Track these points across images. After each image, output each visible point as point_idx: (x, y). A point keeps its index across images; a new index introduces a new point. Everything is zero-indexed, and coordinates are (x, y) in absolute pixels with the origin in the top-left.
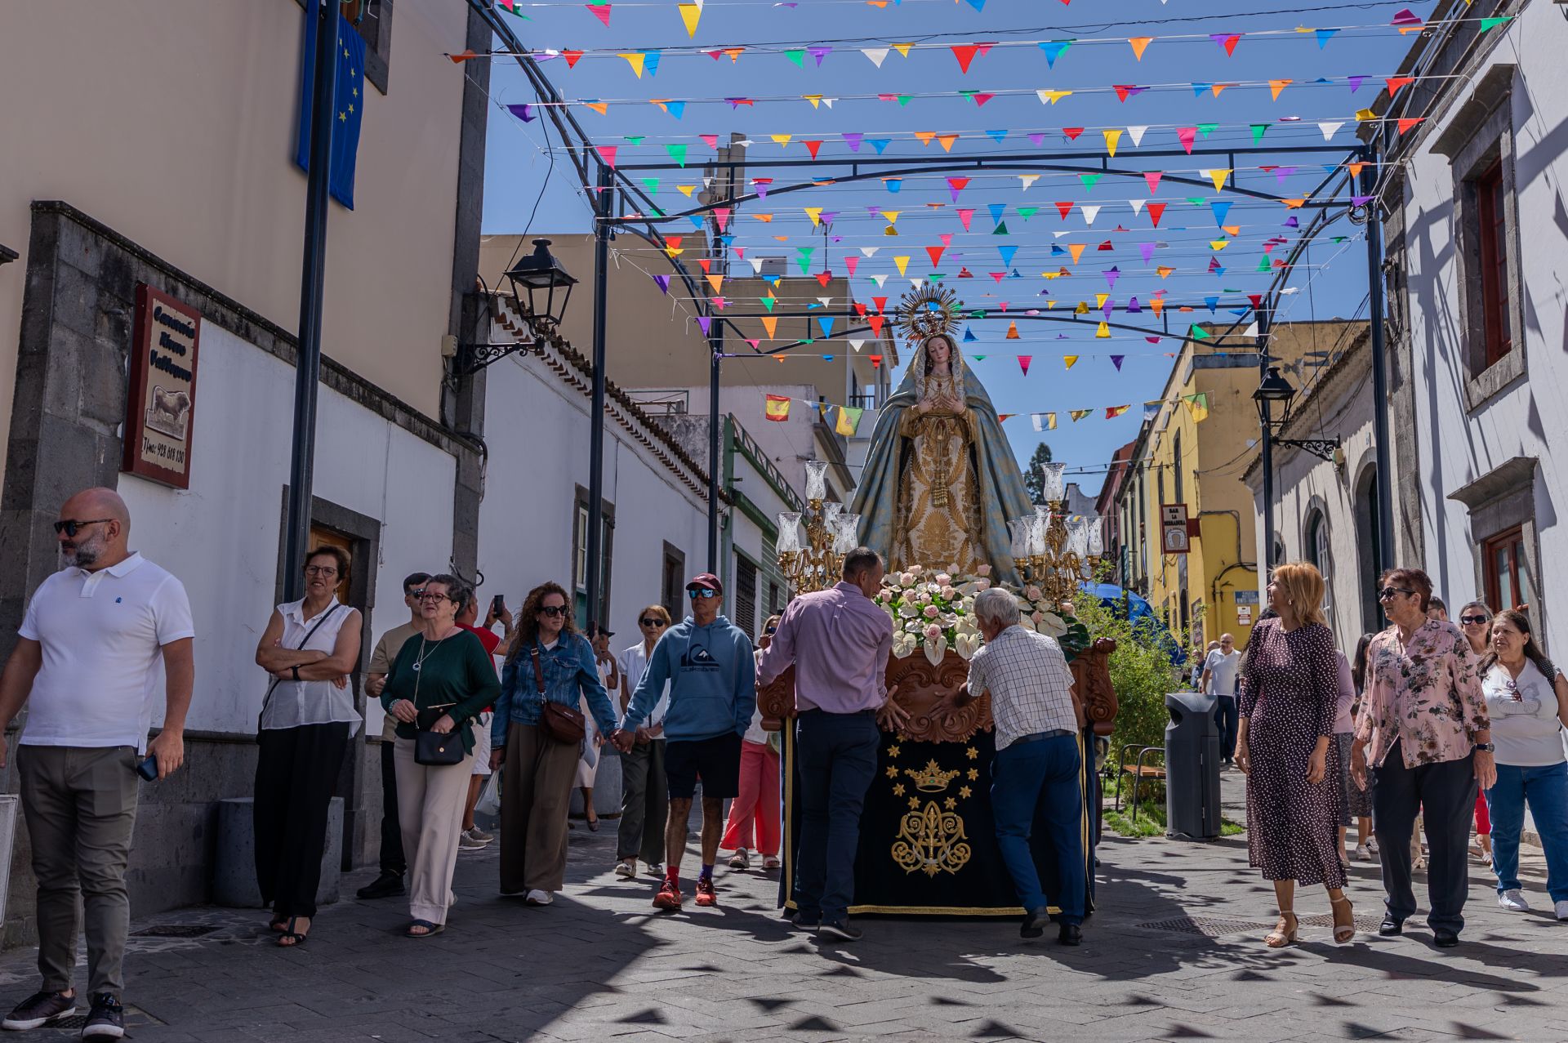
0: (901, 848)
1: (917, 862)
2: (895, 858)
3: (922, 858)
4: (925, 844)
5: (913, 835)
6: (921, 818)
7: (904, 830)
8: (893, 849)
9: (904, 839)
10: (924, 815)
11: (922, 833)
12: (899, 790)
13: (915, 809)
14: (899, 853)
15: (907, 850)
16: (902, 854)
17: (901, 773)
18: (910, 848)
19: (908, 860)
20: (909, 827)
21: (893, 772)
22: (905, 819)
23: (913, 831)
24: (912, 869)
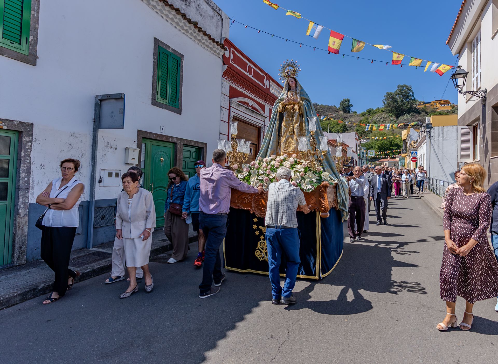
0: (258, 252)
1: (263, 257)
2: (256, 255)
3: (265, 256)
4: (266, 251)
5: (262, 248)
6: (264, 243)
7: (259, 246)
8: (256, 253)
9: (259, 249)
10: (265, 242)
11: (265, 248)
12: (257, 233)
13: (262, 240)
14: (257, 254)
15: (260, 253)
16: (258, 254)
17: (258, 227)
18: (261, 252)
19: (260, 256)
20: (261, 246)
21: (255, 227)
22: (259, 243)
23: (262, 247)
24: (262, 259)
